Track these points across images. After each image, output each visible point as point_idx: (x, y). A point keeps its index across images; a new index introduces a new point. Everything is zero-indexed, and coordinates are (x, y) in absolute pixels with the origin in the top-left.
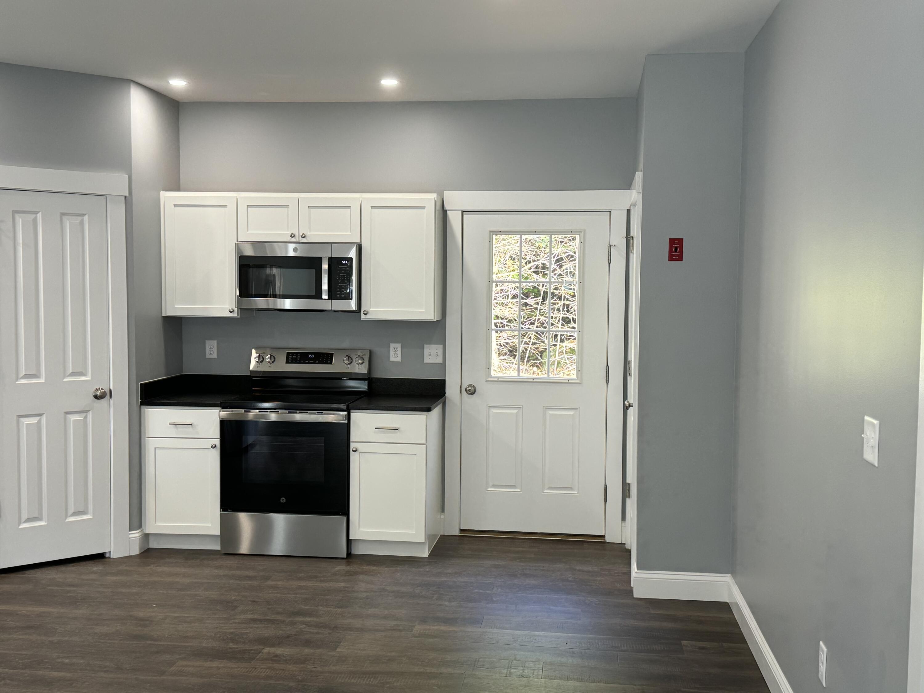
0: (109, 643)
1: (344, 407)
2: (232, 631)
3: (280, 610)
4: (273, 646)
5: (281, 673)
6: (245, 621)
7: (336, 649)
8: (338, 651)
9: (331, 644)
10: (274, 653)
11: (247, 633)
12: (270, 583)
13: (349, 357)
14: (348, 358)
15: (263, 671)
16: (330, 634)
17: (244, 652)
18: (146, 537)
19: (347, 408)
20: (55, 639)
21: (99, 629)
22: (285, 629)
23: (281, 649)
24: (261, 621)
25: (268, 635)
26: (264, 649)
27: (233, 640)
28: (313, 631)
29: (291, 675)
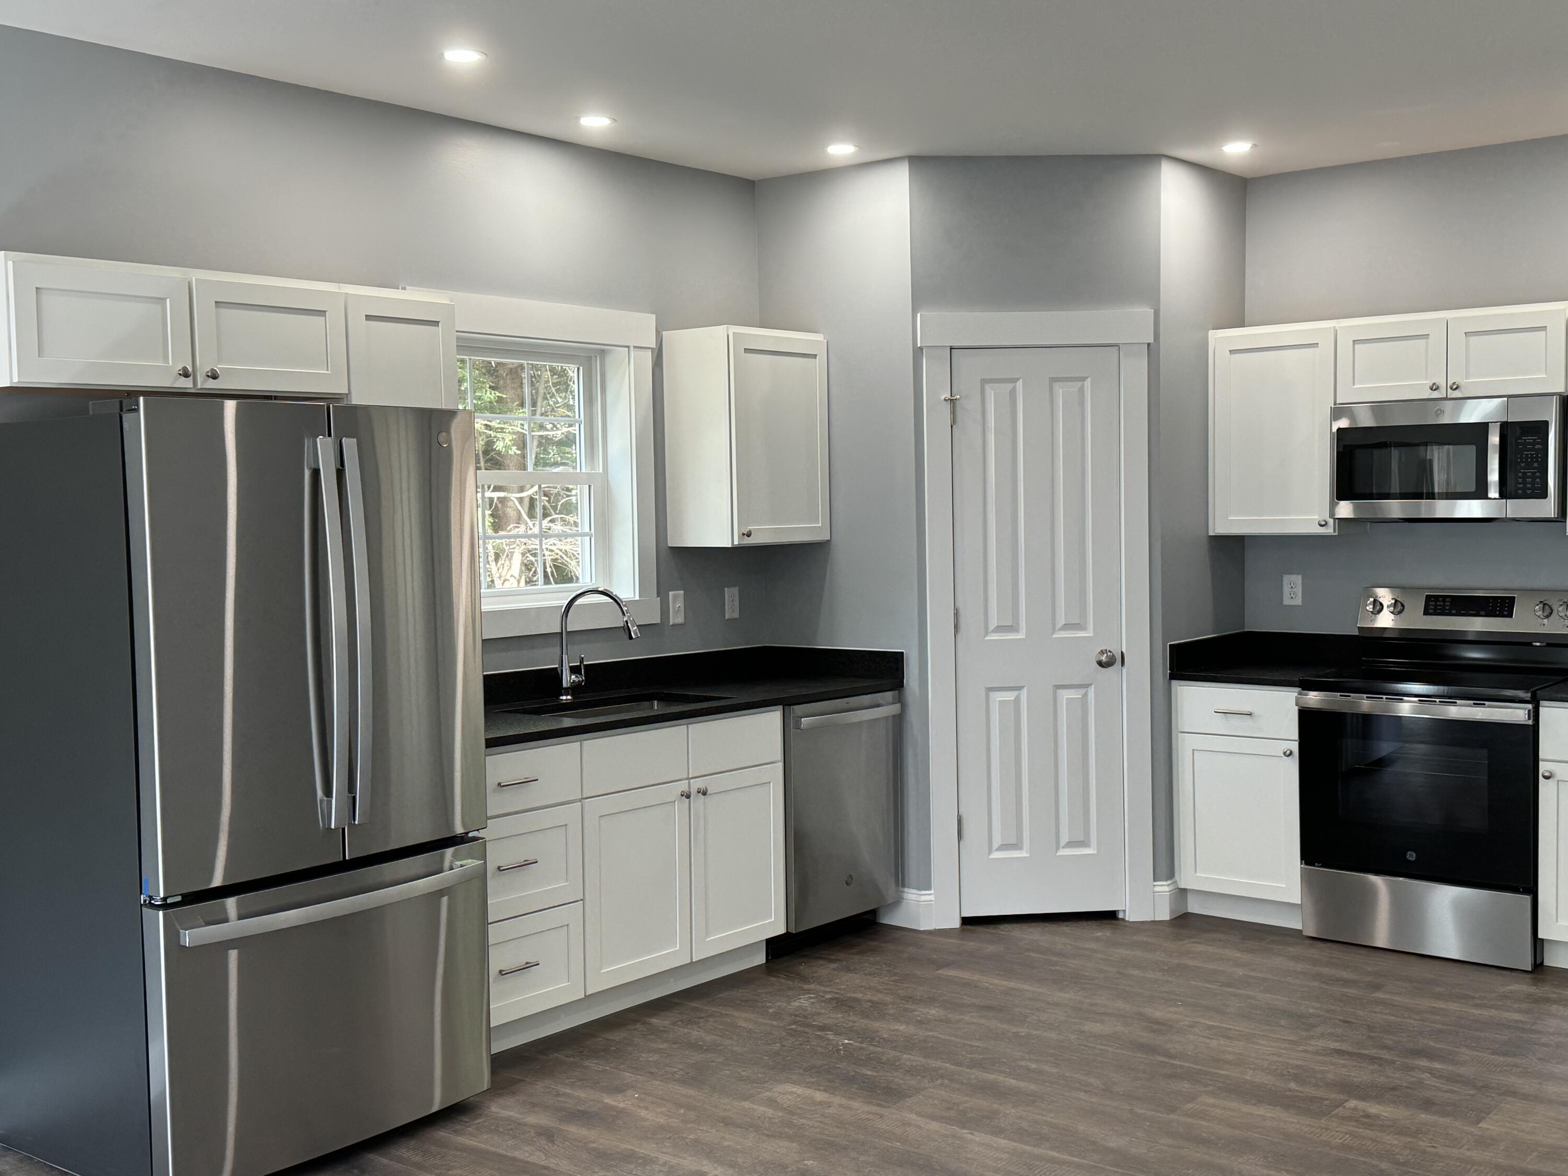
0: (1100, 1050)
1: (1527, 696)
2: (1299, 1063)
3: (1389, 1043)
4: (1363, 1098)
5: (1369, 1145)
6: (1325, 1050)
7: (1478, 1123)
8: (1480, 1128)
9: (1471, 1112)
10: (1364, 1111)
11: (1324, 1070)
12: (1380, 995)
13: (1544, 604)
14: (1544, 607)
15: (1338, 1136)
16: (1473, 1096)
17: (1313, 1099)
18: (1182, 893)
19: (1531, 698)
20: (1023, 1031)
21: (1089, 1027)
22: (1391, 1075)
23: (1377, 1106)
24: (1352, 1056)
25: (1360, 1080)
26: (1347, 1101)
27: (1296, 1078)
28: (1442, 1086)
29: (1388, 1151)
